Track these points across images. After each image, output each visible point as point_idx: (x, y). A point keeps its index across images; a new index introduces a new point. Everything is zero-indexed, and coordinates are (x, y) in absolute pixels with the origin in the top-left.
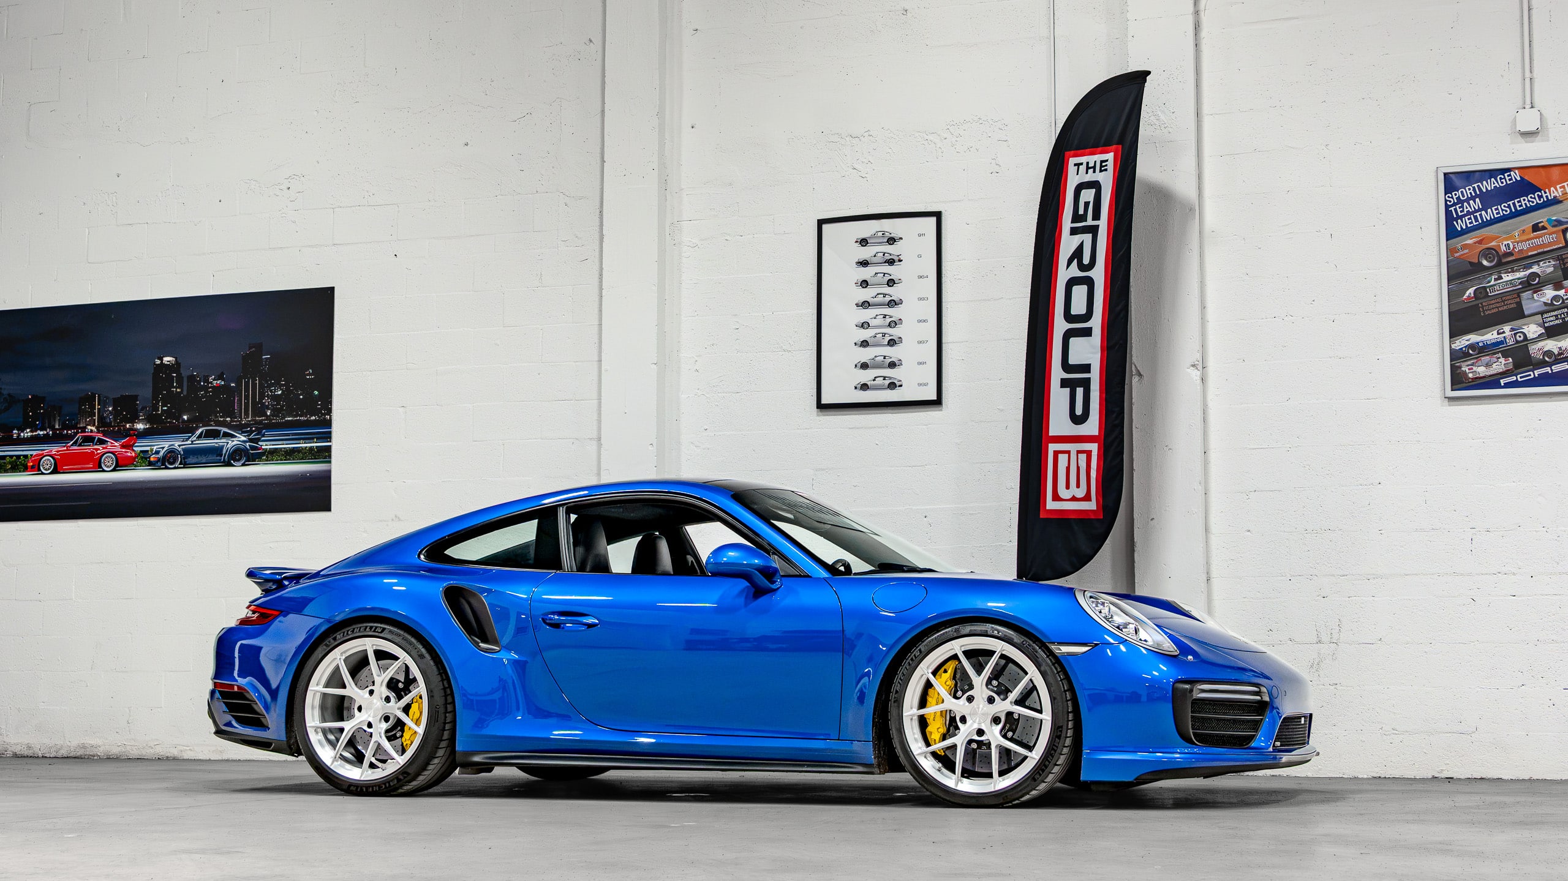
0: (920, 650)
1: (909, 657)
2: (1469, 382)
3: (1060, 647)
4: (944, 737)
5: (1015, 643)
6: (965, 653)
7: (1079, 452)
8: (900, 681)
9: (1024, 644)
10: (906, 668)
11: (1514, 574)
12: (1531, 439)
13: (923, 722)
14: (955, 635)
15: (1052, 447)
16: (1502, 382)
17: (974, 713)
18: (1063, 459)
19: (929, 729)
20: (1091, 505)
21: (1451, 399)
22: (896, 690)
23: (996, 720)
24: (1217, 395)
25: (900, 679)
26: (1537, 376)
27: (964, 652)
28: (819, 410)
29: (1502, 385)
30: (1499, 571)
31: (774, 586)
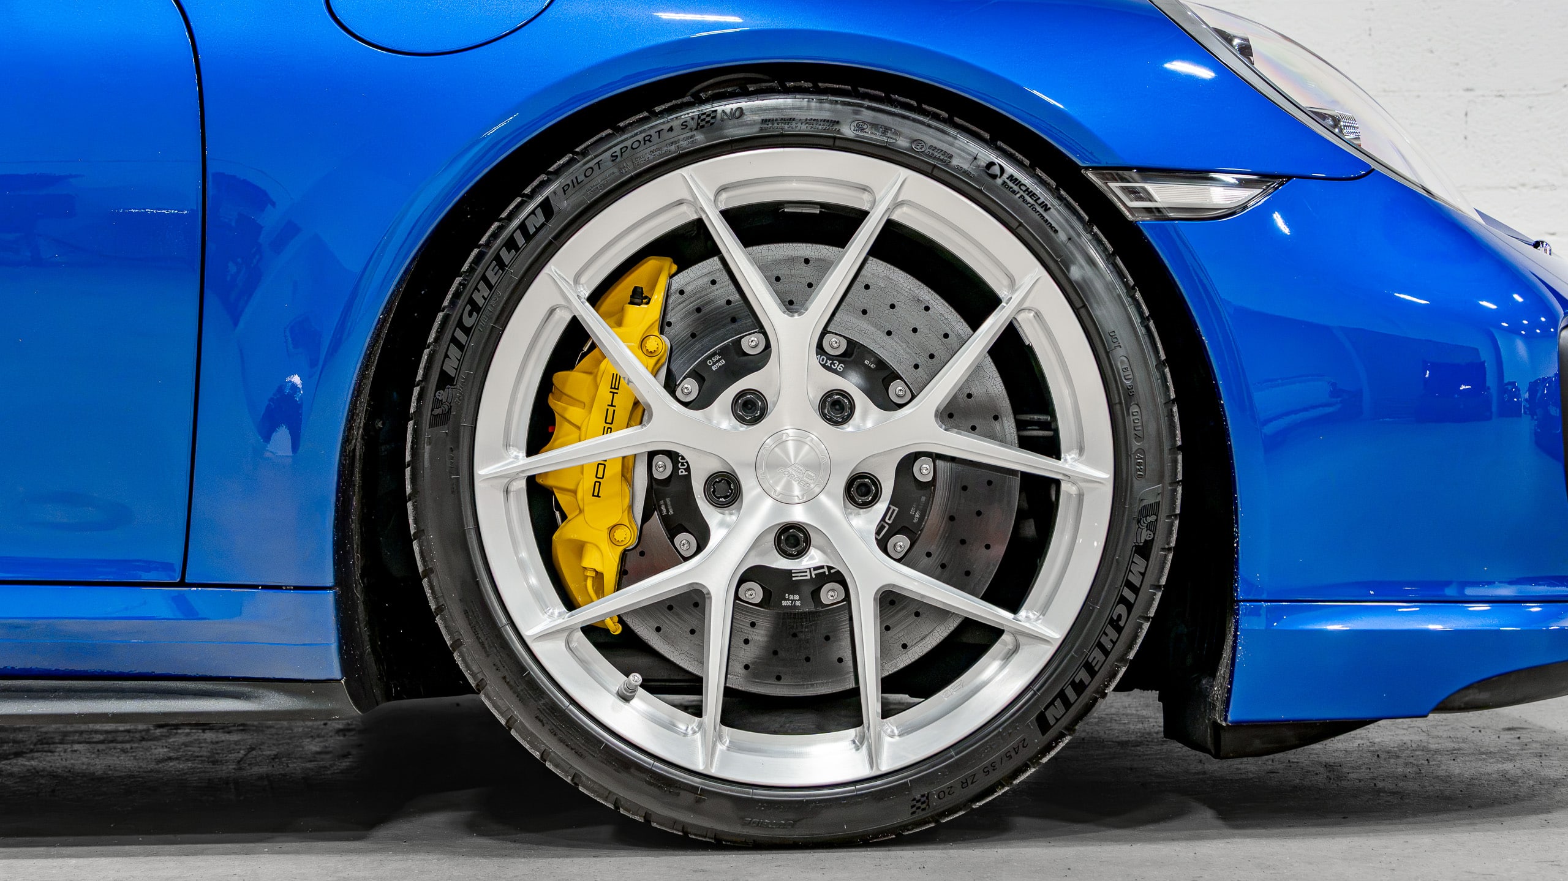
0: (546, 207)
1: (495, 236)
3: (1149, 187)
5: (958, 169)
6: (733, 217)
8: (459, 334)
9: (994, 177)
10: (484, 278)
14: (699, 137)
17: (767, 466)
19: (566, 533)
22: (443, 373)
23: (860, 489)
25: (460, 324)
27: (726, 214)
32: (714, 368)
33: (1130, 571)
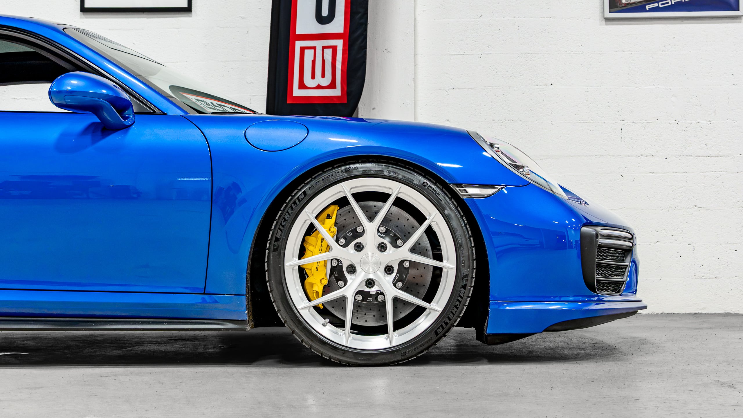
0: (304, 193)
1: (290, 200)
2: (623, 7)
3: (467, 189)
4: (327, 290)
5: (415, 184)
6: (354, 195)
7: (324, 48)
8: (281, 227)
9: (425, 186)
10: (288, 212)
11: (653, 156)
12: (667, 52)
13: (303, 274)
14: (346, 175)
15: (299, 44)
16: (648, 7)
17: (363, 263)
18: (309, 55)
19: (308, 281)
20: (337, 92)
21: (607, 20)
22: (276, 238)
23: (388, 270)
24: (424, 11)
25: (281, 224)
26: (673, 3)
28: (82, 13)
29: (647, 9)
30: (641, 154)
31: (127, 122)
32: (349, 236)
33: (460, 292)
